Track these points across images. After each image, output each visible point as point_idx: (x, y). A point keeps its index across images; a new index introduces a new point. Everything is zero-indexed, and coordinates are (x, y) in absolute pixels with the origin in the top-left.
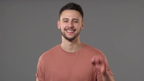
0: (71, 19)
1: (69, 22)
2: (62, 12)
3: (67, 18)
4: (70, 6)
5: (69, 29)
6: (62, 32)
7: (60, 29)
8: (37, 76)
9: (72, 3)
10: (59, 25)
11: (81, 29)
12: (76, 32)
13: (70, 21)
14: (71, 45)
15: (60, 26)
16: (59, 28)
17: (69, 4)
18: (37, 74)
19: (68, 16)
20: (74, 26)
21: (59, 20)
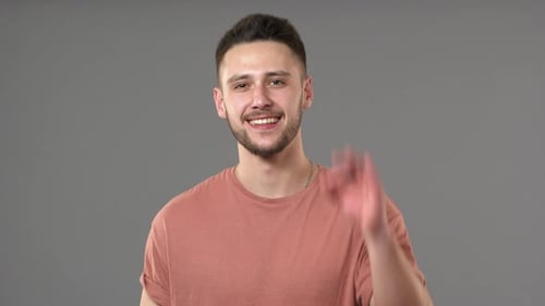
0: (257, 74)
1: (253, 86)
2: (224, 53)
3: (245, 73)
4: (249, 28)
5: (259, 114)
6: (234, 127)
7: (227, 118)
8: (145, 282)
9: (257, 17)
10: (220, 104)
11: (302, 107)
12: (285, 122)
13: (258, 83)
15: (222, 106)
16: (221, 114)
17: (246, 20)
18: (144, 276)
19: (245, 66)
20: (274, 99)
21: (219, 85)
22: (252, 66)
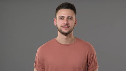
0: (66, 16)
2: (58, 10)
3: (63, 16)
4: (65, 5)
5: (65, 26)
6: (58, 28)
7: (57, 26)
8: (35, 65)
9: (67, 3)
10: (55, 22)
12: (70, 28)
13: (66, 18)
14: (66, 39)
15: (56, 22)
16: (55, 24)
17: (65, 3)
18: (35, 64)
19: (63, 14)
20: (69, 23)
21: (56, 18)
22: (65, 14)
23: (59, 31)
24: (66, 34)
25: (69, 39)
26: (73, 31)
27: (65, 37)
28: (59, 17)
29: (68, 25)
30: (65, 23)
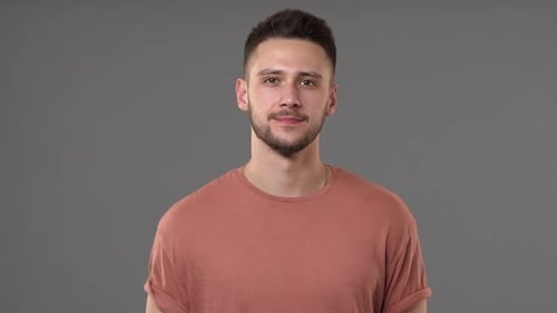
0: (291, 72)
1: (283, 83)
2: (257, 44)
3: (277, 67)
4: (288, 23)
6: (256, 121)
7: (249, 112)
10: (242, 95)
11: (326, 114)
13: (290, 80)
15: (245, 97)
16: (241, 106)
17: (285, 13)
19: (279, 61)
21: (244, 76)
22: (286, 63)
23: (259, 137)
24: (287, 151)
25: (304, 174)
26: (318, 137)
27: (284, 163)
28: (261, 73)
29: (301, 112)
30: (289, 100)
